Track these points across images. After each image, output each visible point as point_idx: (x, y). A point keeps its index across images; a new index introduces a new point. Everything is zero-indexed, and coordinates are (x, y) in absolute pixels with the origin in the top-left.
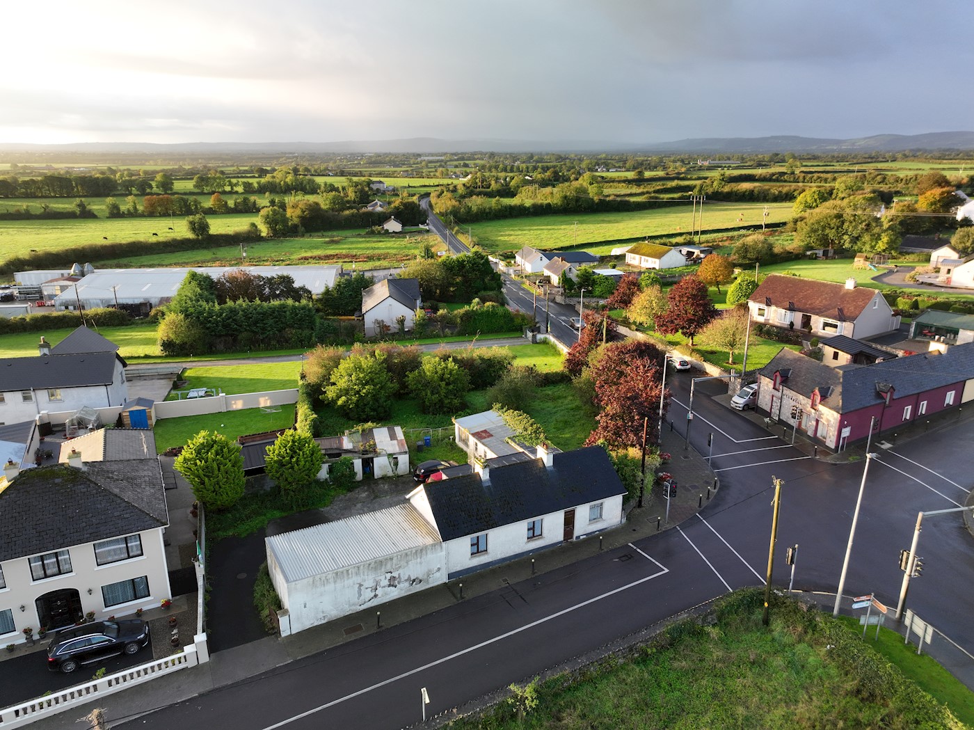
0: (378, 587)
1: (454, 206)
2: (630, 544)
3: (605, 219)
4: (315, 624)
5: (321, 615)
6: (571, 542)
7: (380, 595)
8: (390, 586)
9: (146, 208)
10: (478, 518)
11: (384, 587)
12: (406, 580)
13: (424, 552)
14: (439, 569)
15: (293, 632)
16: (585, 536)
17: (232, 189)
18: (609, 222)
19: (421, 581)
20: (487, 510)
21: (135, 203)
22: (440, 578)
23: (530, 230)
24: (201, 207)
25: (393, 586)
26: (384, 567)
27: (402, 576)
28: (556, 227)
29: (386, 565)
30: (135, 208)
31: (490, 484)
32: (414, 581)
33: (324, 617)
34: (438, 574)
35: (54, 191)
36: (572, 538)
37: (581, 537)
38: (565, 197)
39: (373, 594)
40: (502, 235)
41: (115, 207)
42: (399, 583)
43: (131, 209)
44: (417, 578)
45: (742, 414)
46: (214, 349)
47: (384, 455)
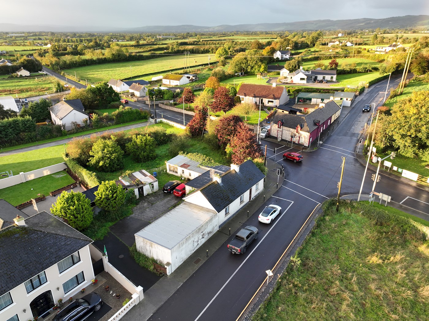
0: (199, 240)
1: (56, 61)
2: (272, 196)
3: (135, 64)
4: (180, 265)
7: (199, 244)
10: (225, 199)
11: (201, 239)
13: (212, 220)
14: (216, 225)
15: (173, 272)
18: (138, 65)
19: (211, 233)
20: (226, 195)
23: (102, 71)
25: (203, 238)
27: (206, 233)
28: (114, 69)
29: (201, 229)
31: (222, 184)
32: (209, 233)
33: (182, 260)
34: (216, 228)
36: (251, 199)
37: (254, 198)
39: (197, 244)
40: (89, 75)
42: (205, 236)
45: (266, 139)
47: (147, 184)
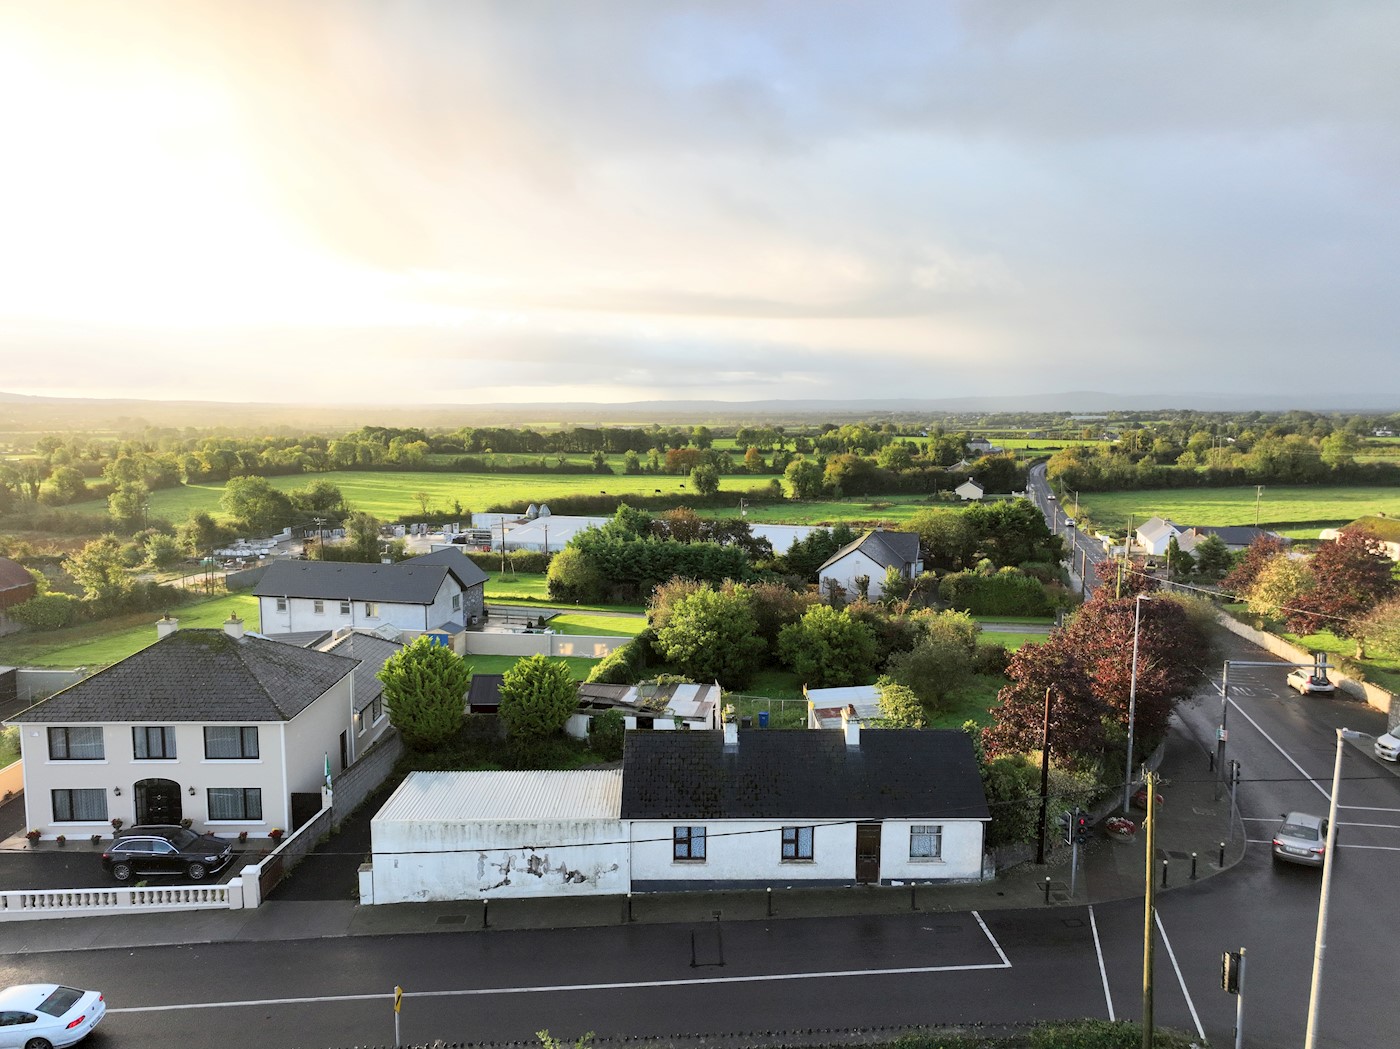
0: (511, 868)
2: (975, 913)
4: (410, 900)
5: (420, 888)
6: (871, 887)
7: (513, 883)
8: (530, 871)
9: (668, 463)
10: (695, 797)
11: (521, 870)
12: (559, 870)
13: (590, 829)
14: (615, 867)
15: (377, 902)
16: (901, 884)
17: (782, 447)
19: (583, 879)
20: (714, 788)
21: (656, 458)
22: (617, 884)
24: (732, 465)
25: (535, 873)
26: (521, 836)
27: (550, 860)
29: (524, 834)
30: (656, 463)
31: (736, 751)
32: (571, 875)
33: (424, 892)
34: (614, 875)
35: (583, 446)
36: (876, 881)
37: (894, 884)
38: (1271, 459)
39: (502, 878)
41: (635, 462)
42: (546, 870)
43: (652, 464)
44: (577, 872)
46: (609, 598)
